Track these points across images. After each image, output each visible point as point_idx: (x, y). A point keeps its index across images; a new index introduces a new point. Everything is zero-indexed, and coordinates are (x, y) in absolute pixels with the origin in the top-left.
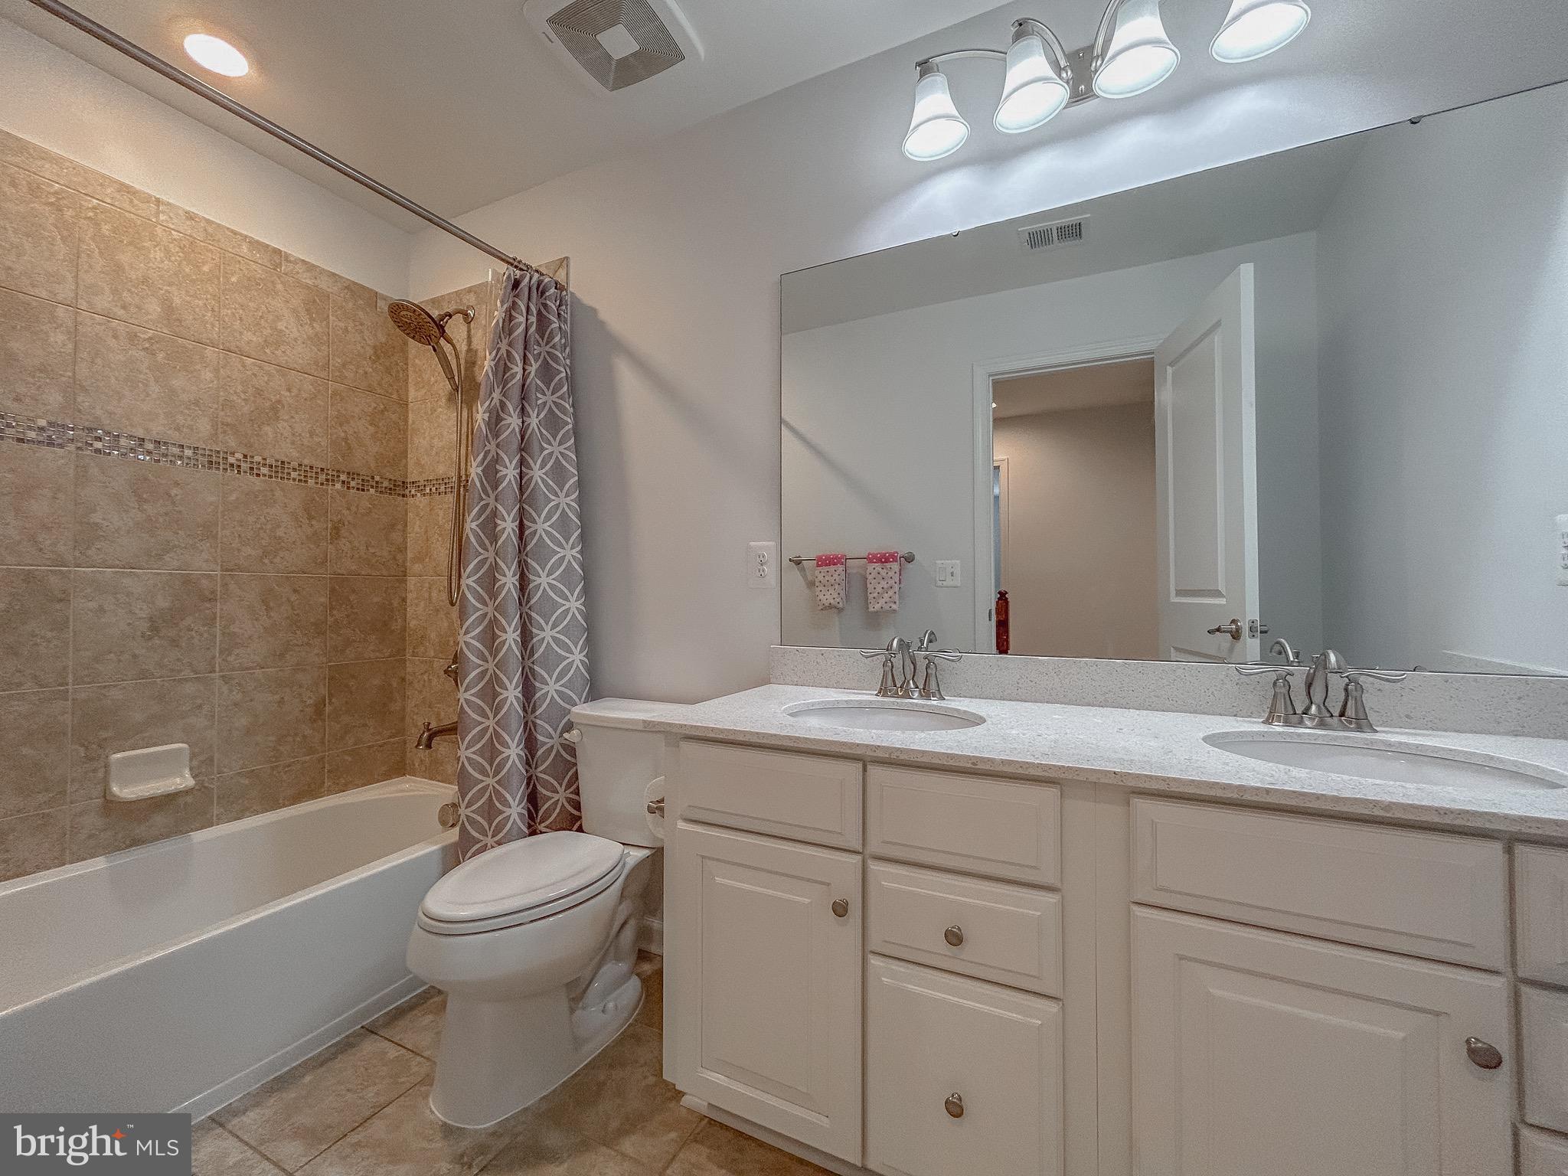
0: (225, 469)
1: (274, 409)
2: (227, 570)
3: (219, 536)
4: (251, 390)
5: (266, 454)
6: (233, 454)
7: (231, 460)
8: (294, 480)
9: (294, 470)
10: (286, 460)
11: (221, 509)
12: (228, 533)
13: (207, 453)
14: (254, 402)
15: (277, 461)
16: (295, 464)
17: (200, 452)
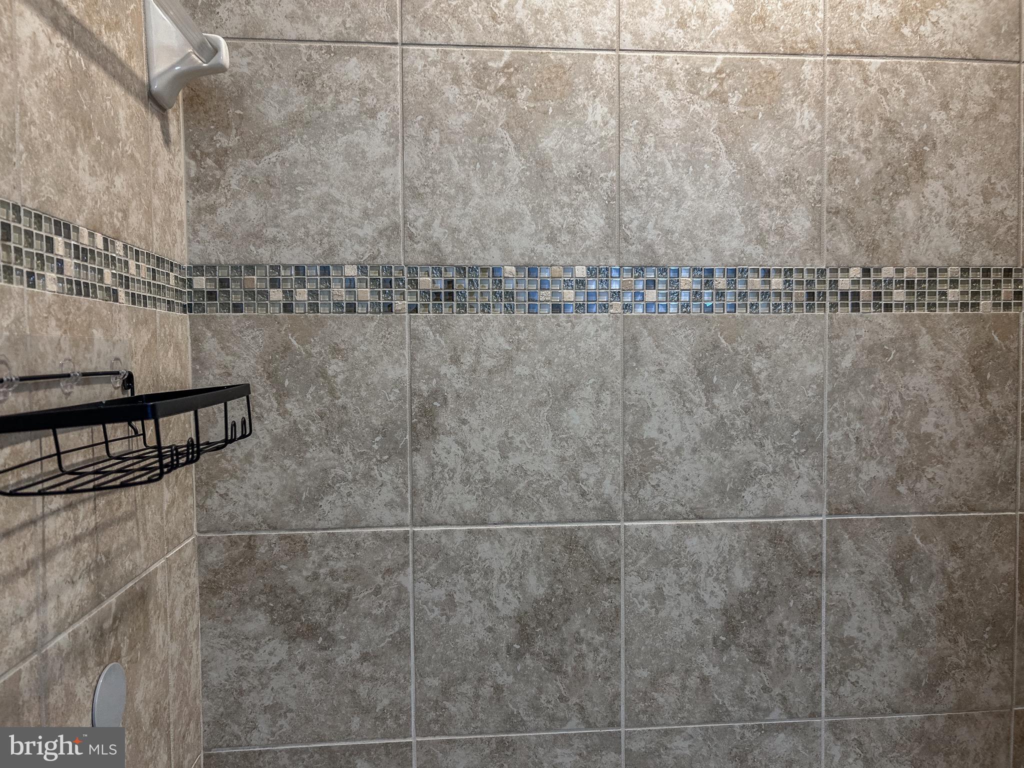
0: (834, 306)
1: (918, 157)
2: (838, 512)
3: (826, 444)
4: (877, 128)
5: (903, 258)
6: (846, 270)
7: (845, 284)
8: (953, 305)
9: (954, 283)
10: (937, 263)
11: (828, 388)
12: (838, 435)
13: (807, 277)
14: (882, 152)
15: (921, 270)
16: (953, 271)
17: (795, 277)
